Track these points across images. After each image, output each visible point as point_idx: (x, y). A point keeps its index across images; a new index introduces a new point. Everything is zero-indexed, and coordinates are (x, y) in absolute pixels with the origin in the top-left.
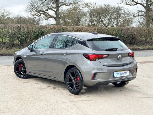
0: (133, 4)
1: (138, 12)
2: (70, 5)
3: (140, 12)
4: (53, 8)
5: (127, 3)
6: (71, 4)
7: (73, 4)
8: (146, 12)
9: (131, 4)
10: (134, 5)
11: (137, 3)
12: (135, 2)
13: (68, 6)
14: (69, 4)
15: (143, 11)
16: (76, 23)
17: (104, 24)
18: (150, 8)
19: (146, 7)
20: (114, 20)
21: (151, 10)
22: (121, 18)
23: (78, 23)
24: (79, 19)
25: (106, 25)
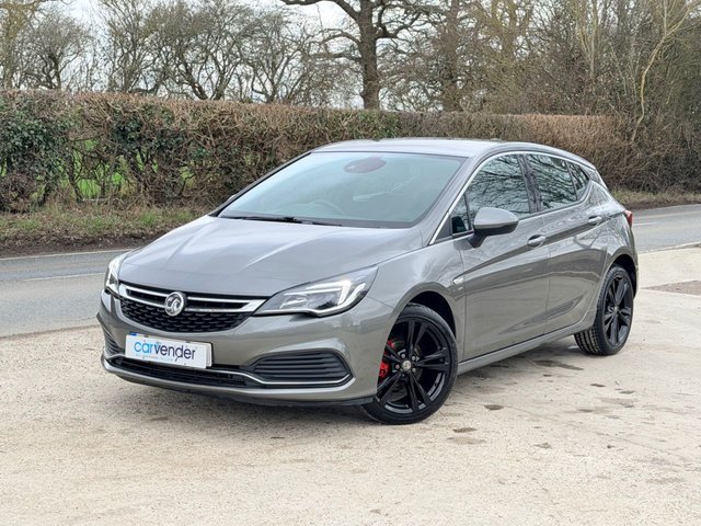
1: (327, 35)
3: (334, 37)
8: (362, 37)
10: (307, 2)
15: (349, 37)
16: (39, 77)
17: (200, 88)
18: (379, 23)
19: (361, 18)
20: (255, 71)
21: (384, 28)
22: (287, 63)
23: (48, 76)
24: (53, 59)
25: (210, 95)
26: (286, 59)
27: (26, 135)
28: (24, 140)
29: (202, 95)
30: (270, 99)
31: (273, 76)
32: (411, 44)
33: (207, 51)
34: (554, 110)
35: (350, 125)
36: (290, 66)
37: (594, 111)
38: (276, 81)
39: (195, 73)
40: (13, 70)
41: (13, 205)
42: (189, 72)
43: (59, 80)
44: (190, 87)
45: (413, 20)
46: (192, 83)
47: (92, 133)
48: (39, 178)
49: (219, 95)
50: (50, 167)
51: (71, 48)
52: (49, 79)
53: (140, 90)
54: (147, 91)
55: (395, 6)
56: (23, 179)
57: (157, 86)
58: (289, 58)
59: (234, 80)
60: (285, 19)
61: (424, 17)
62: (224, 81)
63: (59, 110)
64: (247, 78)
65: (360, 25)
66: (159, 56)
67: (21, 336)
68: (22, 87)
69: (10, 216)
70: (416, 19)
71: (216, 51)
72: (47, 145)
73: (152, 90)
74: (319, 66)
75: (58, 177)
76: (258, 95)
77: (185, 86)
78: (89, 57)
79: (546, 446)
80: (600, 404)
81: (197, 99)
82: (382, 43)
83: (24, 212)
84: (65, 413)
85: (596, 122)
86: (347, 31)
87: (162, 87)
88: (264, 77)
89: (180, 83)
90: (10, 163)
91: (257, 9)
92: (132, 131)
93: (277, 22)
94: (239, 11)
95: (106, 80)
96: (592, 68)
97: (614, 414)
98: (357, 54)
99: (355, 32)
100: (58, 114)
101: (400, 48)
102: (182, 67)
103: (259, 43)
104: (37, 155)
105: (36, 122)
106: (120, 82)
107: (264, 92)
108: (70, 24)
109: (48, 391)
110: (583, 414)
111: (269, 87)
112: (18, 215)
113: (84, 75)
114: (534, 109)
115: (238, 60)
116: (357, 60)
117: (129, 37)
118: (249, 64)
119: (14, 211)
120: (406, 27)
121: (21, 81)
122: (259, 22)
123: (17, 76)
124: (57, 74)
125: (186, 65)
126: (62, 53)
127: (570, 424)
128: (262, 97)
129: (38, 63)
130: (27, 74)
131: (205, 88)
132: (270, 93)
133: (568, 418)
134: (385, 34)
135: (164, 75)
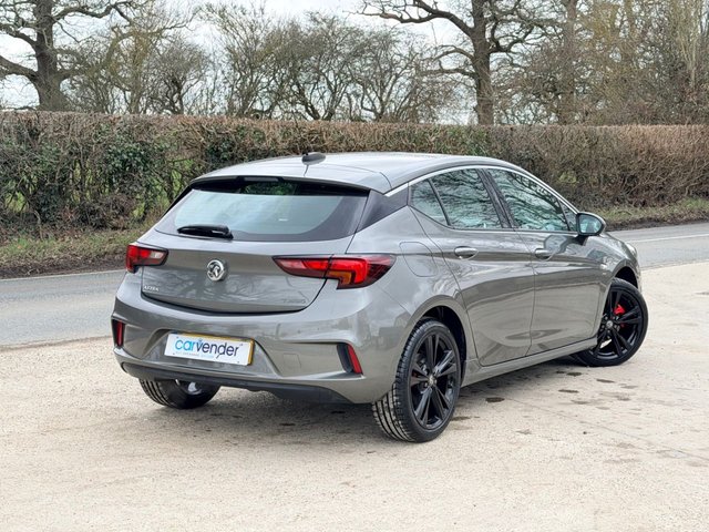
0: (417, 18)
1: (440, 53)
2: (107, 12)
3: (447, 53)
4: (25, 24)
5: (389, 10)
6: (115, 6)
7: (123, 9)
8: (476, 53)
9: (406, 17)
10: (421, 20)
11: (435, 14)
12: (427, 8)
13: (100, 16)
14: (103, 10)
15: (462, 52)
16: (163, 102)
17: (312, 107)
18: (492, 38)
19: (474, 33)
20: (365, 89)
21: (497, 43)
22: (395, 81)
23: (172, 101)
24: (176, 84)
25: (322, 114)
26: (394, 77)
27: (125, 157)
28: (124, 162)
29: (315, 114)
30: (379, 116)
31: (382, 94)
32: (525, 57)
33: (319, 72)
34: (654, 120)
35: (438, 140)
36: (398, 84)
37: (694, 120)
38: (384, 99)
39: (307, 93)
40: (140, 95)
41: (114, 222)
42: (301, 92)
43: (181, 103)
44: (303, 107)
45: (527, 34)
46: (304, 103)
47: (187, 154)
48: (138, 196)
49: (331, 114)
50: (148, 187)
51: (193, 73)
52: (172, 103)
53: (256, 111)
54: (262, 112)
55: (510, 21)
56: (123, 199)
57: (272, 107)
58: (397, 76)
59: (345, 99)
60: (394, 38)
61: (537, 30)
62: (335, 100)
63: (156, 133)
64: (358, 96)
65: (473, 41)
66: (274, 78)
67: (93, 339)
68: (148, 111)
69: (111, 232)
70: (530, 32)
71: (328, 71)
72: (145, 166)
73: (268, 111)
74: (427, 83)
75: (156, 196)
76: (368, 112)
77: (298, 106)
78: (210, 80)
79: (526, 433)
80: (597, 396)
81: (310, 118)
82: (495, 58)
83: (124, 228)
84: (107, 404)
85: (696, 131)
86: (461, 47)
87: (277, 108)
88: (373, 96)
89: (293, 103)
90: (111, 183)
91: (367, 30)
92: (225, 151)
93: (386, 41)
94: (350, 33)
95: (225, 102)
96: (693, 77)
97: (606, 405)
98: (471, 69)
99: (469, 48)
100: (155, 137)
101: (515, 62)
102: (295, 88)
103: (369, 62)
104: (136, 176)
105: (134, 145)
106: (238, 104)
107: (373, 110)
108: (192, 50)
109: (100, 385)
110: (577, 405)
111: (377, 104)
112: (118, 232)
113: (205, 98)
114: (633, 120)
115: (349, 79)
116: (471, 75)
117: (247, 60)
118: (359, 83)
119: (115, 228)
120: (519, 41)
121: (147, 106)
122: (369, 42)
123: (143, 101)
124: (180, 98)
125: (298, 85)
126: (184, 78)
127: (560, 414)
128: (372, 114)
129: (162, 88)
130: (153, 98)
131: (317, 107)
132: (379, 111)
133: (560, 408)
134: (499, 49)
135: (278, 97)
